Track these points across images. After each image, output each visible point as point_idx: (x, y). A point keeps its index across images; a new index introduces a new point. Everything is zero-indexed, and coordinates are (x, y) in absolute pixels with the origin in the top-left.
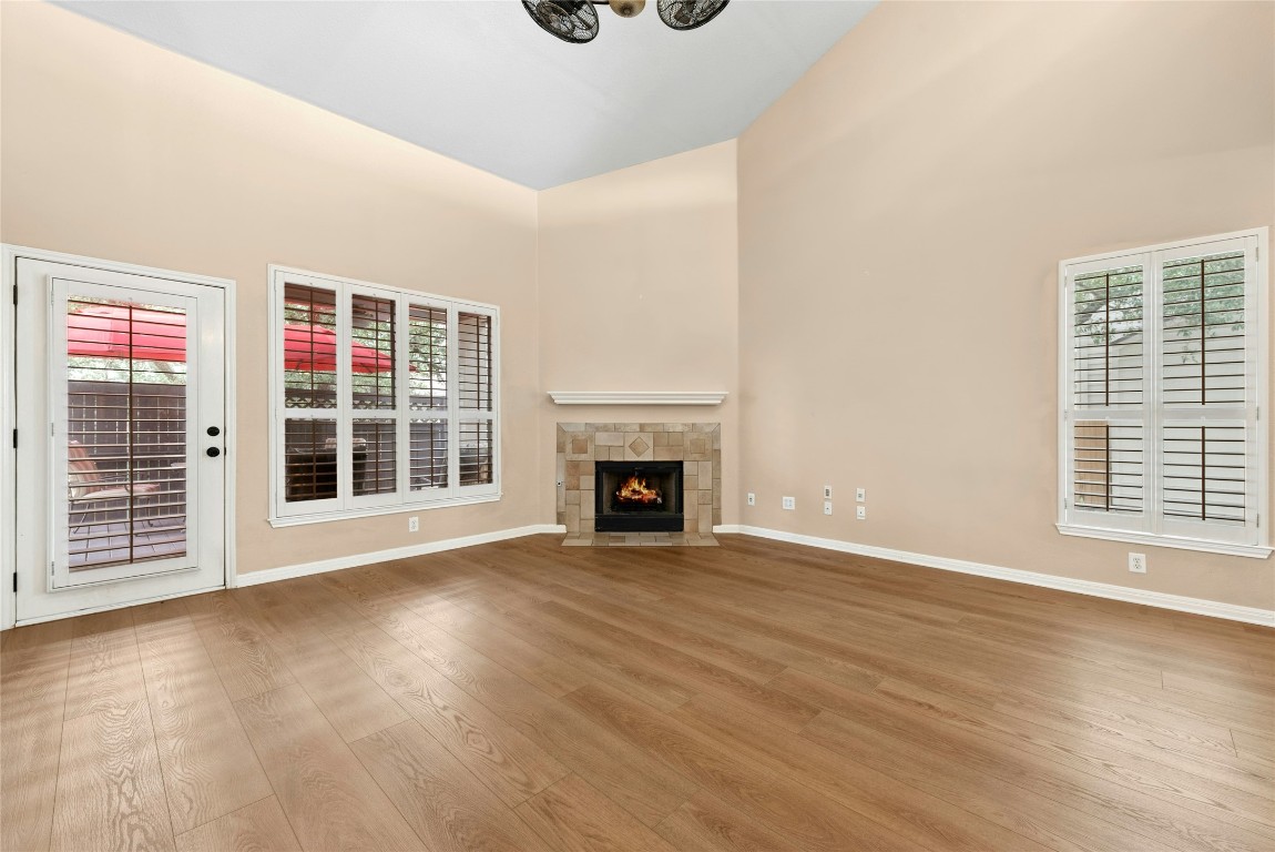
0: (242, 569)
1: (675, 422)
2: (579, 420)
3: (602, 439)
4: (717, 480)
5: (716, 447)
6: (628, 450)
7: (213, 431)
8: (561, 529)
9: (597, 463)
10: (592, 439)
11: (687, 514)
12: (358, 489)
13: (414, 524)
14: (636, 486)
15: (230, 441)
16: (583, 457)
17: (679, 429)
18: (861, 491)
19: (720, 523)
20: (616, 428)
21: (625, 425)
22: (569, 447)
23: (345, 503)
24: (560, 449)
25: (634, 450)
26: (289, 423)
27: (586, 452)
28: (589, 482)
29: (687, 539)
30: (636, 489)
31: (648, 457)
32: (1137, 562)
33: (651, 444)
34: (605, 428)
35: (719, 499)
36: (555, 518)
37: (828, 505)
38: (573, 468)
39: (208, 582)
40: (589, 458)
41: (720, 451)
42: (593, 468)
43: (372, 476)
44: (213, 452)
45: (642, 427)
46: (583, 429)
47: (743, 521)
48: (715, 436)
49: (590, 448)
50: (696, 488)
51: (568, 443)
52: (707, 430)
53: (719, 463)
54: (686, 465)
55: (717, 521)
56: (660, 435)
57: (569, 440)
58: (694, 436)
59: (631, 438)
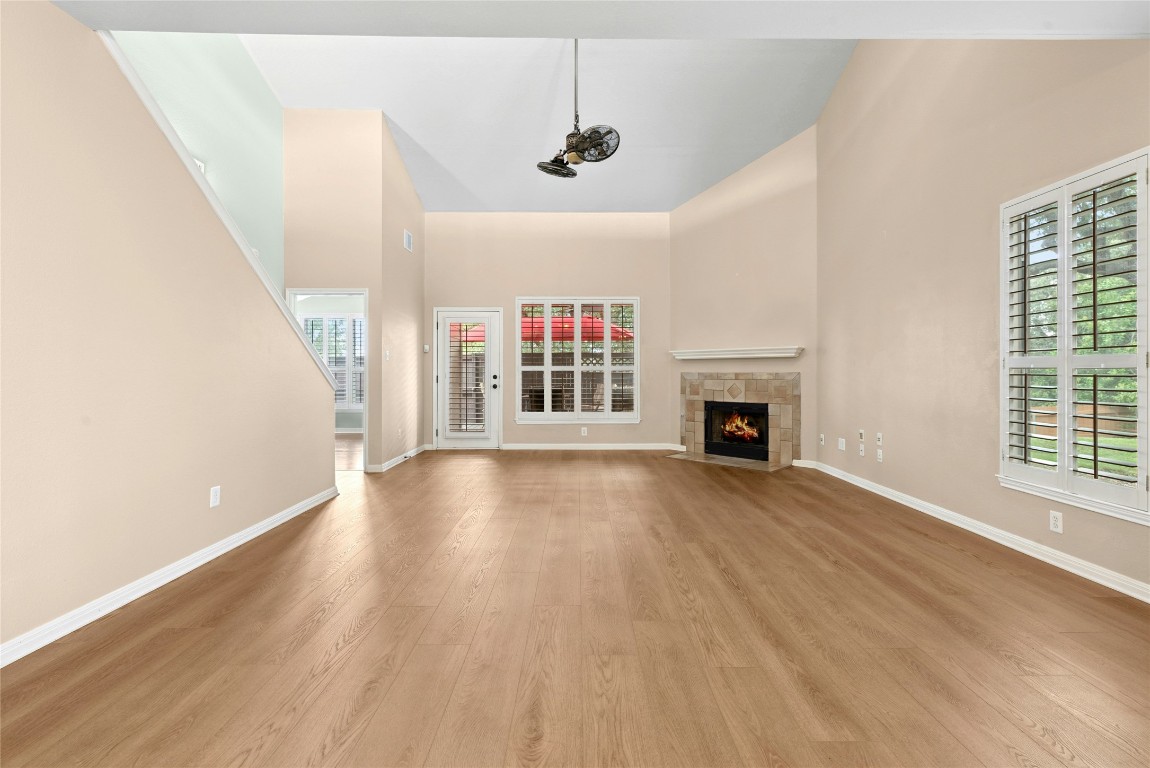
0: (505, 442)
1: (762, 371)
2: (695, 370)
3: (709, 384)
4: (797, 422)
5: (796, 393)
6: (726, 393)
7: (495, 377)
8: (683, 448)
9: (706, 402)
10: (702, 384)
11: (772, 447)
12: (555, 408)
13: (584, 431)
14: (739, 423)
16: (696, 398)
17: (765, 377)
18: (880, 435)
19: (799, 458)
20: (718, 377)
21: (725, 374)
22: (688, 390)
23: (548, 416)
24: (683, 391)
25: (731, 394)
26: (524, 373)
27: (698, 394)
28: (700, 416)
29: (771, 467)
30: (740, 426)
31: (740, 399)
32: (1056, 521)
33: (743, 389)
34: (710, 376)
35: (799, 437)
36: (679, 439)
37: (862, 447)
38: (690, 405)
39: (492, 445)
40: (700, 399)
41: (799, 397)
42: (702, 406)
43: (561, 402)
44: (495, 387)
45: (737, 376)
46: (696, 377)
47: (819, 458)
48: (796, 383)
49: (701, 391)
50: (778, 426)
51: (688, 387)
52: (790, 378)
53: (799, 406)
54: (770, 406)
55: (797, 455)
56: (750, 382)
57: (688, 386)
58: (777, 383)
59: (729, 384)
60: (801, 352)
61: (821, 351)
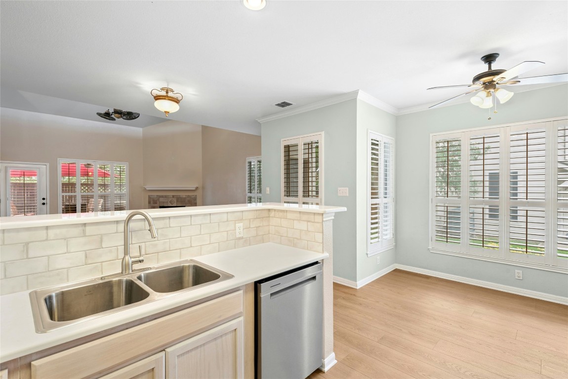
1: (183, 194)
2: (155, 194)
5: (195, 202)
6: (169, 203)
7: (44, 199)
10: (159, 200)
15: (48, 201)
16: (156, 205)
17: (184, 197)
20: (166, 197)
21: (168, 196)
22: (152, 202)
26: (63, 196)
31: (175, 205)
33: (176, 201)
34: (162, 197)
44: (44, 204)
45: (173, 196)
46: (156, 197)
48: (195, 199)
49: (158, 203)
52: (193, 197)
56: (178, 198)
57: (152, 200)
58: (189, 199)
59: (170, 199)
60: (197, 188)
61: (203, 188)
